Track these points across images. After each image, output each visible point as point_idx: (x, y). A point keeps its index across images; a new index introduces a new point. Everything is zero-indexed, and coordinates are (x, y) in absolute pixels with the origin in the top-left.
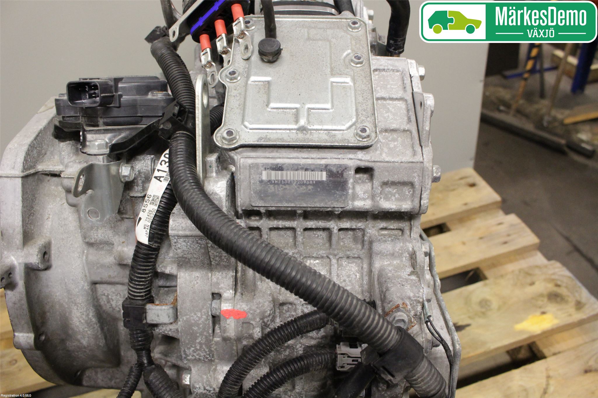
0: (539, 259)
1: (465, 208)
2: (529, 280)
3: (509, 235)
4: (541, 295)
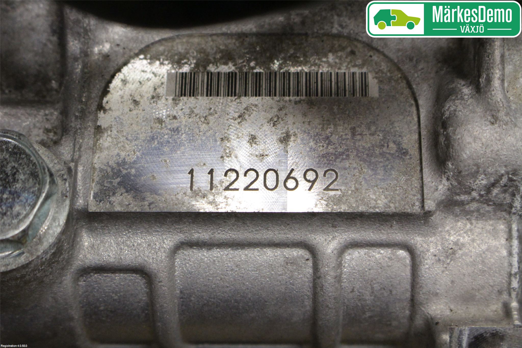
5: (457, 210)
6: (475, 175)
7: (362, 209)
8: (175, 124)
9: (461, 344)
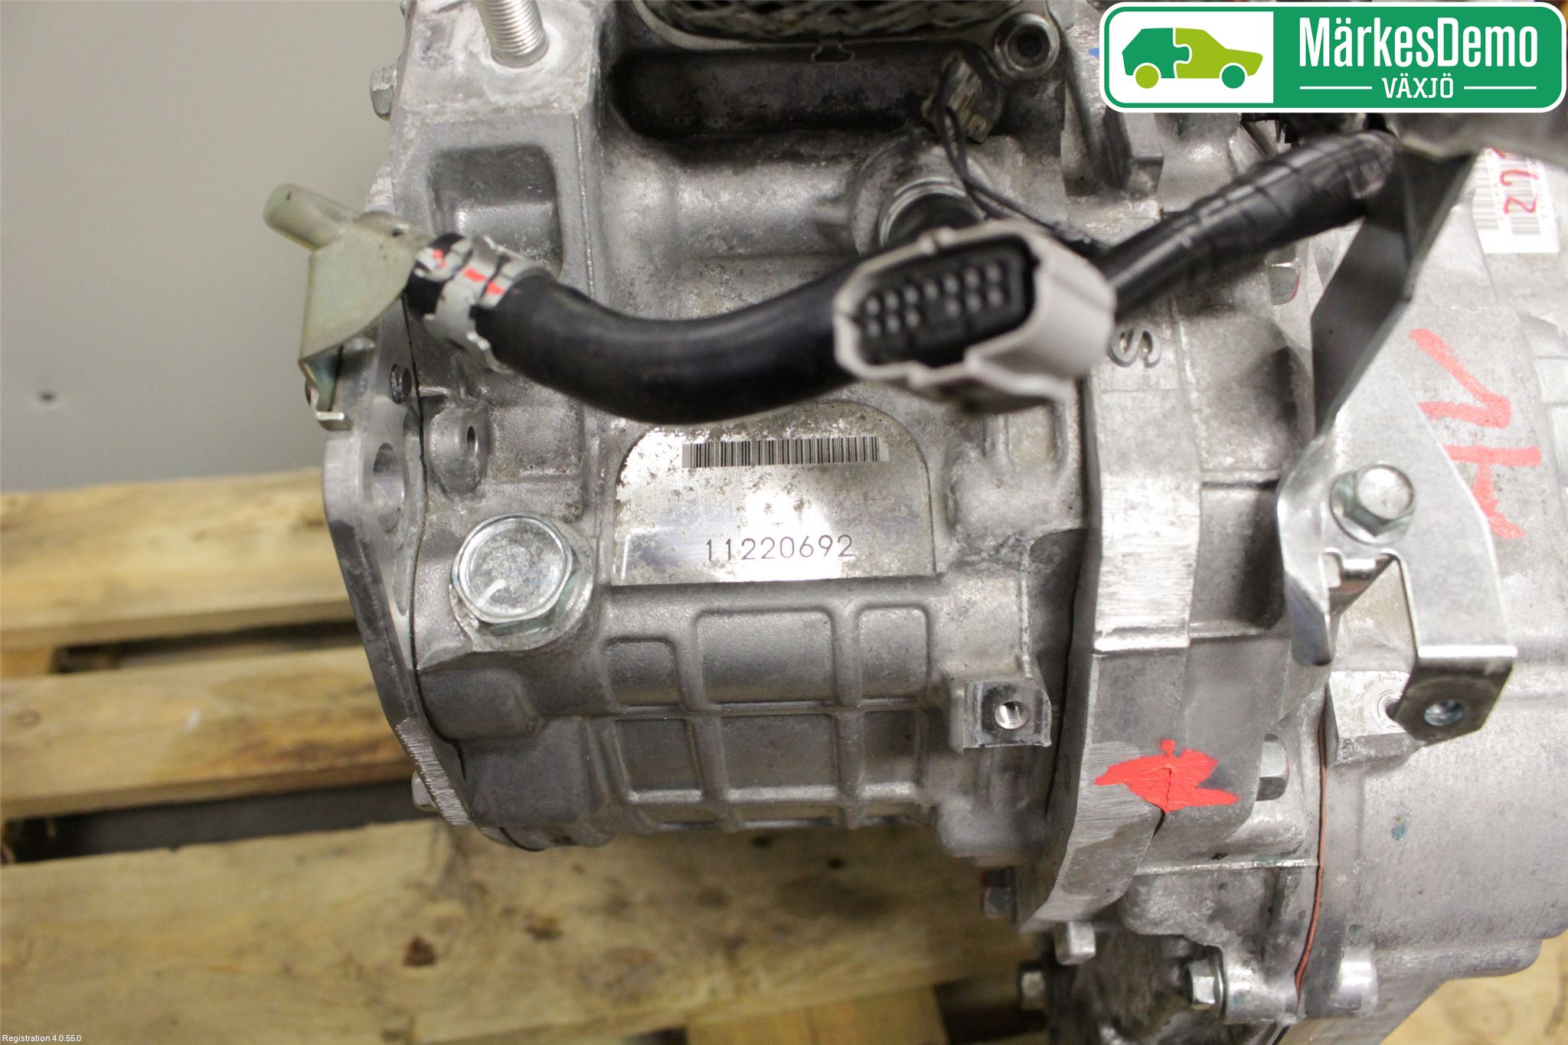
5: (968, 569)
6: (983, 537)
7: (876, 573)
8: (692, 495)
9: (975, 699)
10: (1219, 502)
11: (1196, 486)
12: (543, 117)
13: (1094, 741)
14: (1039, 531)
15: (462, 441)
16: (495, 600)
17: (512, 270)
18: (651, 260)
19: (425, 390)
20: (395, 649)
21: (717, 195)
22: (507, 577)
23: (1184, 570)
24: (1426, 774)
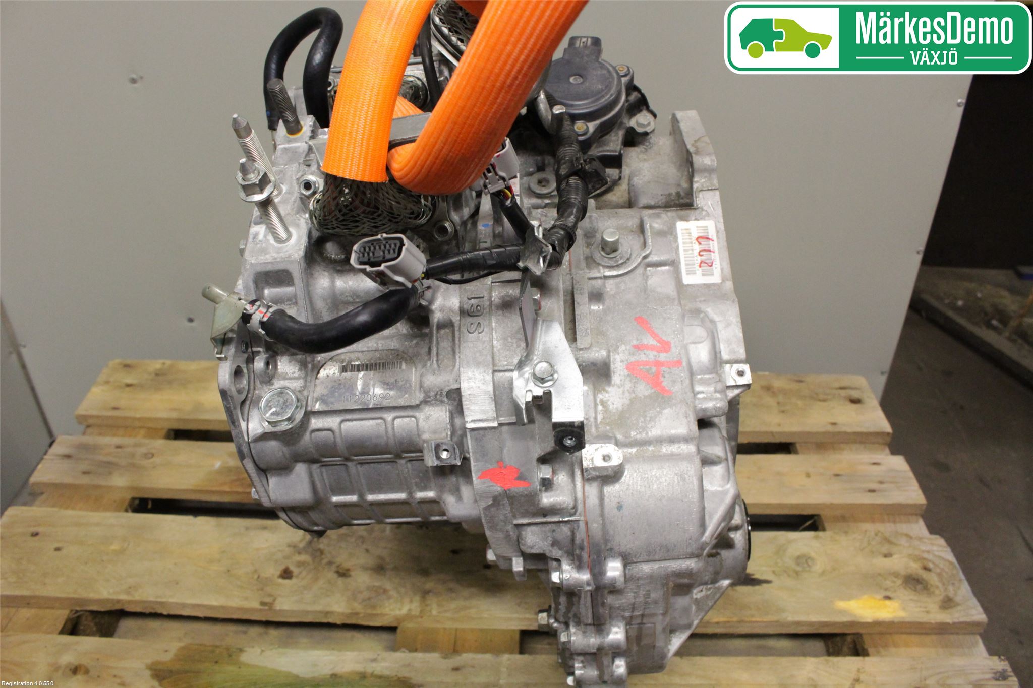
0: (919, 528)
1: (830, 429)
2: (885, 549)
3: (881, 482)
4: (896, 575)
5: (429, 403)
6: (429, 391)
7: (397, 405)
8: (340, 382)
9: (432, 447)
10: (502, 377)
11: (491, 371)
12: (288, 261)
13: (474, 462)
14: (447, 389)
15: (264, 365)
16: (272, 414)
17: (271, 310)
18: (327, 304)
19: (255, 349)
20: (241, 432)
21: (348, 283)
22: (276, 407)
23: (490, 400)
24: (629, 485)
